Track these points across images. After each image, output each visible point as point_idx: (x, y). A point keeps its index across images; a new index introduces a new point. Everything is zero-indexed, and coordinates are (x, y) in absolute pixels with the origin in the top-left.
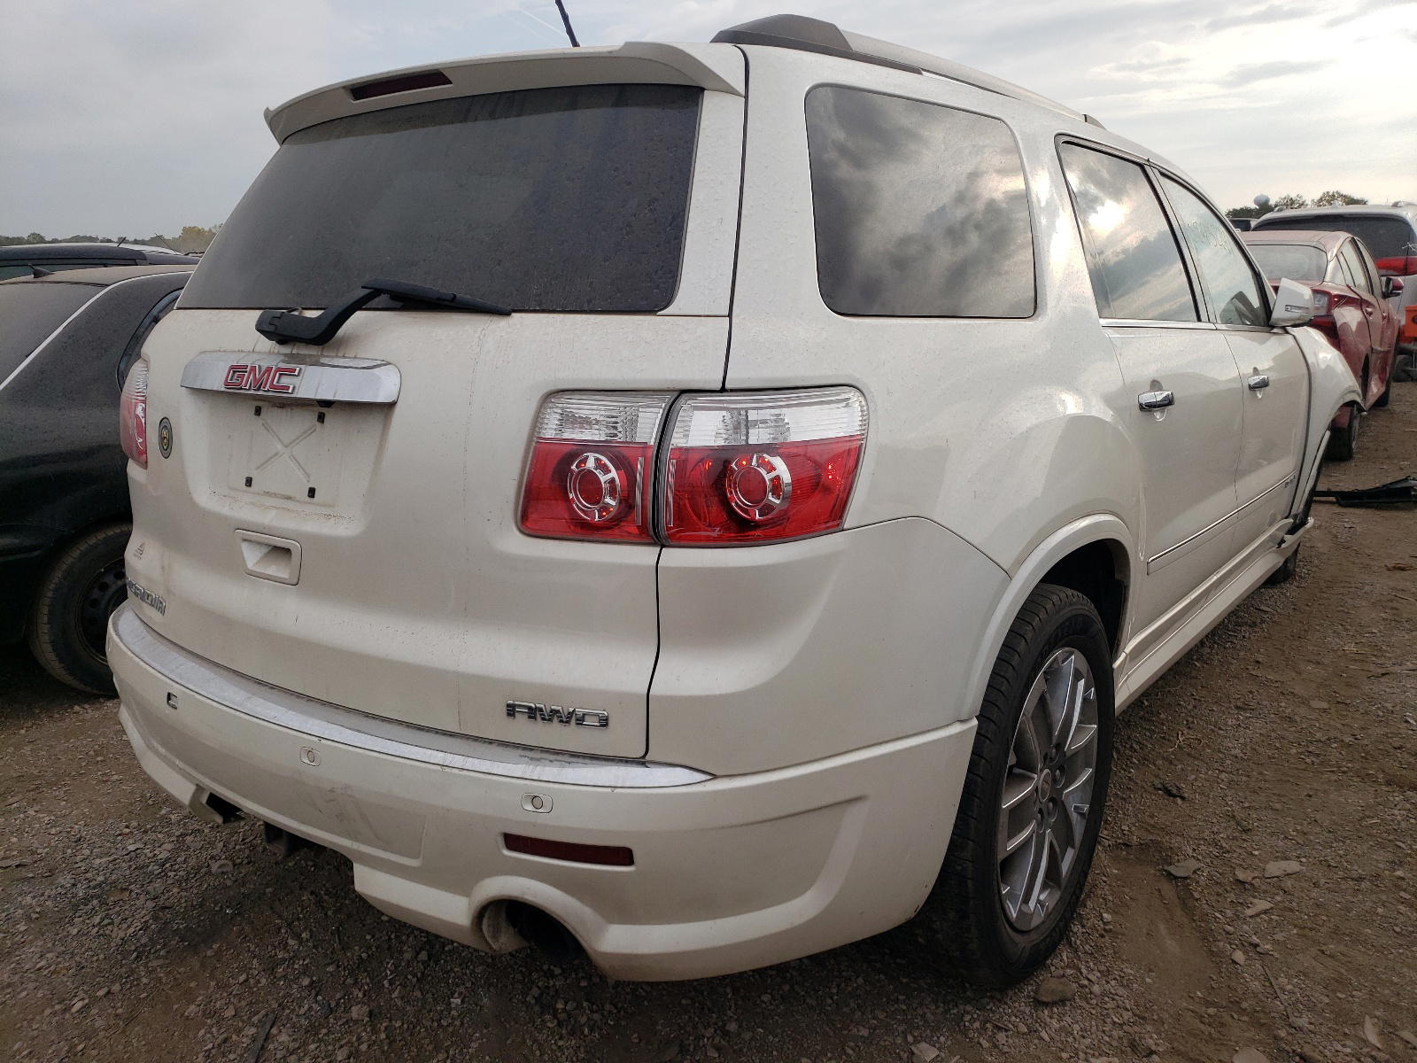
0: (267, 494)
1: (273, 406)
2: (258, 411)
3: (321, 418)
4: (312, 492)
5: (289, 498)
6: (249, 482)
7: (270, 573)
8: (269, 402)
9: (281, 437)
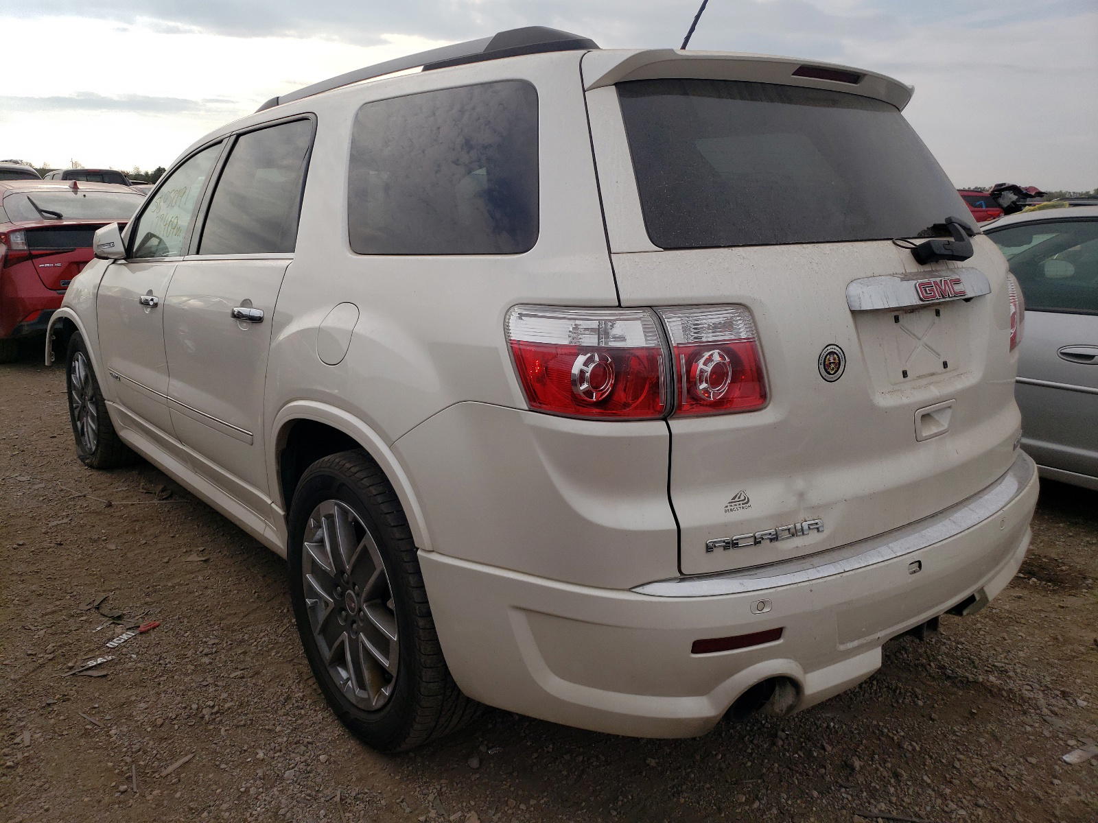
0: (919, 377)
1: (906, 313)
2: (897, 319)
3: (938, 313)
4: (945, 365)
5: (933, 374)
6: (905, 374)
7: (936, 431)
8: (903, 310)
9: (916, 333)
